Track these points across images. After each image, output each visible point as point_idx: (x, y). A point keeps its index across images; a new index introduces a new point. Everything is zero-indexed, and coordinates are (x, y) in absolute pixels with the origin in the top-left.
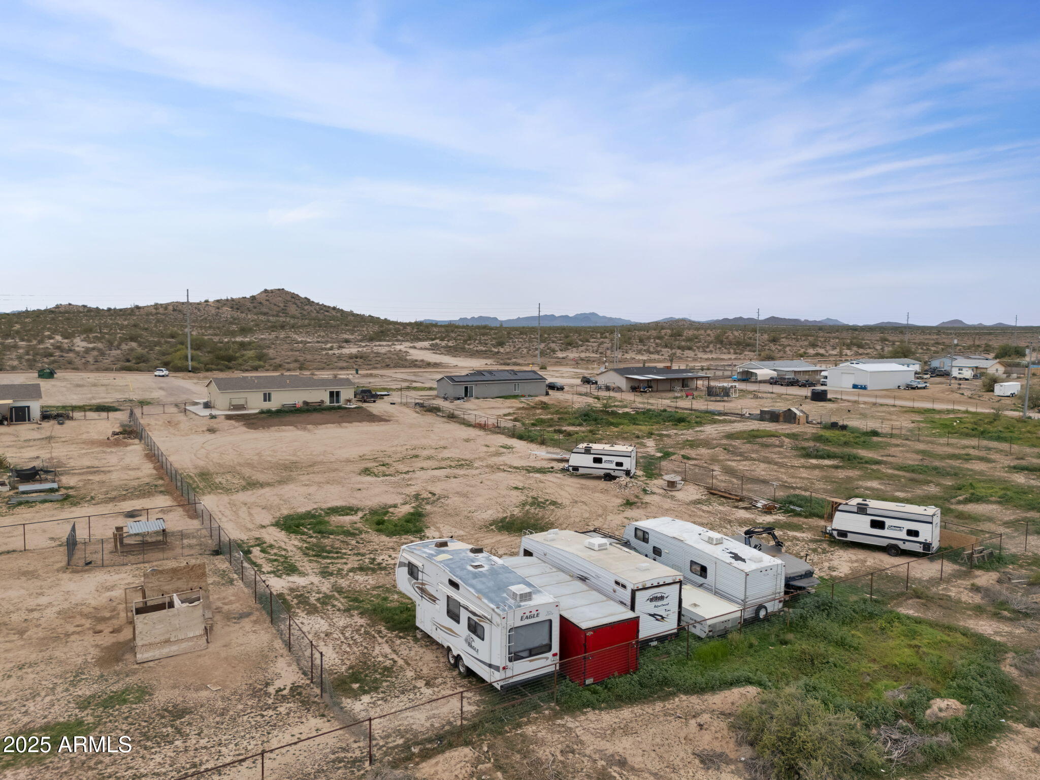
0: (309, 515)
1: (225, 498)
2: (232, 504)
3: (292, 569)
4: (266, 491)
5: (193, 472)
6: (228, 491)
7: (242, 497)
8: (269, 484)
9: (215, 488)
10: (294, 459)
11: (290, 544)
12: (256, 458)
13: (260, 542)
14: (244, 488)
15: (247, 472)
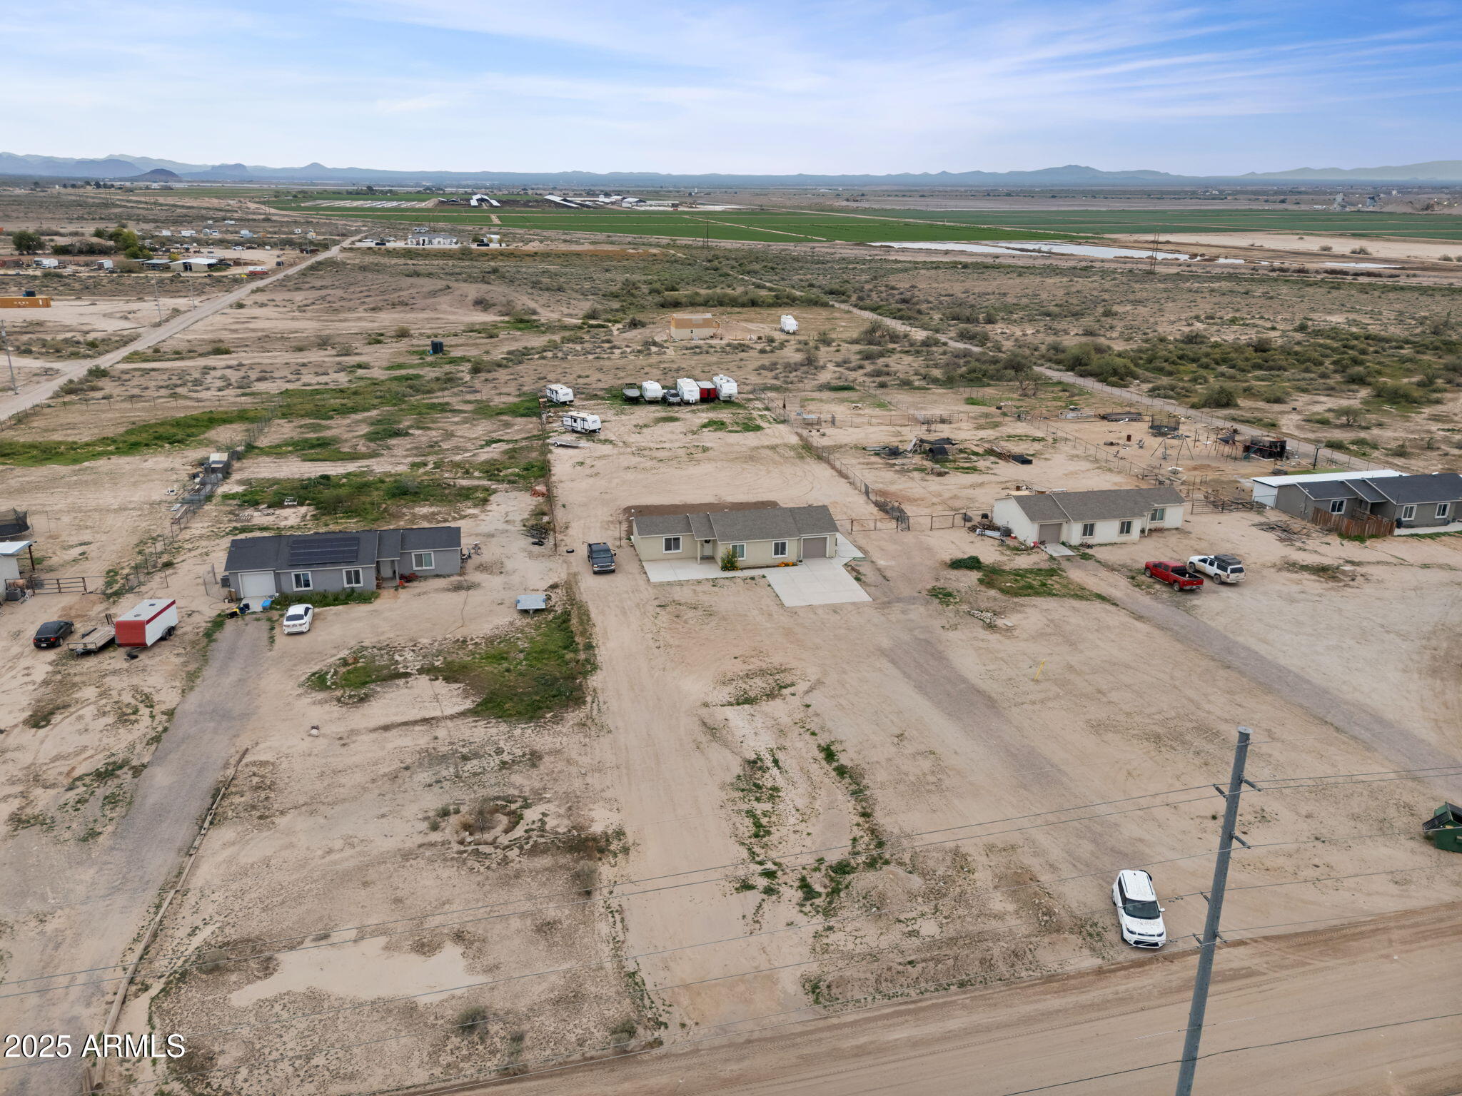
0: (749, 431)
1: (786, 441)
2: (783, 438)
3: (760, 416)
4: (767, 443)
5: (808, 460)
6: (786, 445)
7: (778, 441)
8: (763, 447)
9: (792, 448)
10: (745, 466)
11: (759, 422)
12: (771, 469)
13: (770, 423)
14: (777, 446)
15: (777, 458)
